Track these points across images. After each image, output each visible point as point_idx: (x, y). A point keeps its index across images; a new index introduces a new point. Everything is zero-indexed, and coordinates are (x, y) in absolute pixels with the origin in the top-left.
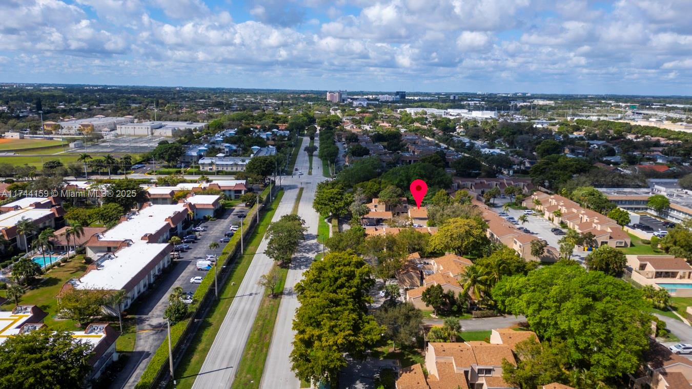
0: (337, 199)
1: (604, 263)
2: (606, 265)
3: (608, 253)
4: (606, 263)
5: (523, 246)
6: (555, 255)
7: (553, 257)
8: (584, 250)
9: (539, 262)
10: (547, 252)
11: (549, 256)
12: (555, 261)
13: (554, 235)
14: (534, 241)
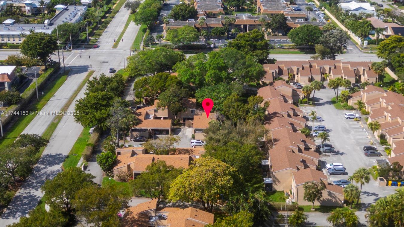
0: (101, 105)
1: (387, 219)
2: (389, 221)
3: (395, 206)
4: (389, 219)
5: (297, 187)
6: (339, 199)
7: (336, 201)
8: (387, 185)
9: (317, 206)
10: (328, 195)
11: (331, 199)
12: (339, 206)
13: (365, 156)
14: (308, 183)
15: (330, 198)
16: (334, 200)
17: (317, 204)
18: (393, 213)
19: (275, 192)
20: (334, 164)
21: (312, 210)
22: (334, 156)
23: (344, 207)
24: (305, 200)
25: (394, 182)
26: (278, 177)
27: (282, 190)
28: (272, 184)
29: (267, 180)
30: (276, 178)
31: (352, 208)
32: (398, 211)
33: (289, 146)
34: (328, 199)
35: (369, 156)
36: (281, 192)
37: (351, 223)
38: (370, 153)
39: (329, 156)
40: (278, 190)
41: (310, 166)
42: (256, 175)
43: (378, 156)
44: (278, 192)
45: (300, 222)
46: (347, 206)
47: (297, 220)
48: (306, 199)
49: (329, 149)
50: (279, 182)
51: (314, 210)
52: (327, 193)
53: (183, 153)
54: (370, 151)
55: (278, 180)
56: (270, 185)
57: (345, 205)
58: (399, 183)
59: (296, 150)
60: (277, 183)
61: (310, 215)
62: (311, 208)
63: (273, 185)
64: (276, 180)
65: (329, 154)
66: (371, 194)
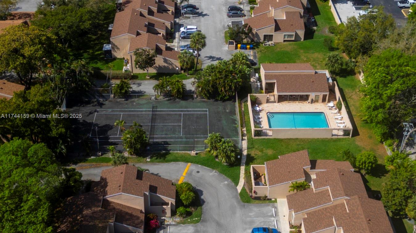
1: (210, 86)
2: (213, 88)
5: (130, 54)
6: (175, 65)
7: (173, 67)
8: (236, 48)
9: (154, 73)
10: (164, 62)
11: (168, 66)
12: (176, 73)
13: (227, 17)
14: (138, 50)
15: (166, 65)
16: (170, 67)
17: (152, 71)
18: (217, 79)
19: (115, 59)
20: (188, 27)
21: (147, 77)
22: (194, 18)
23: (181, 73)
24: (137, 68)
25: (243, 45)
26: (116, 44)
27: (123, 57)
28: (111, 50)
29: (107, 47)
30: (114, 45)
31: (188, 75)
32: (222, 78)
33: (138, 8)
34: (164, 66)
35: (231, 17)
36: (121, 59)
37: (176, 90)
38: (232, 13)
39: (189, 18)
40: (118, 57)
41: (141, 33)
42: (102, 41)
43: (240, 17)
44: (119, 59)
45: (123, 91)
46: (184, 72)
47: (121, 90)
48: (137, 66)
49: (190, 11)
50: (118, 48)
51: (149, 77)
52: (163, 59)
53: (23, 17)
54: (233, 12)
55: (116, 46)
56: (109, 52)
57: (182, 72)
58: (248, 46)
59: (145, 12)
60: (116, 49)
61: (142, 83)
62: (146, 76)
63: (112, 52)
64: (115, 47)
65: (191, 16)
66: (215, 59)
